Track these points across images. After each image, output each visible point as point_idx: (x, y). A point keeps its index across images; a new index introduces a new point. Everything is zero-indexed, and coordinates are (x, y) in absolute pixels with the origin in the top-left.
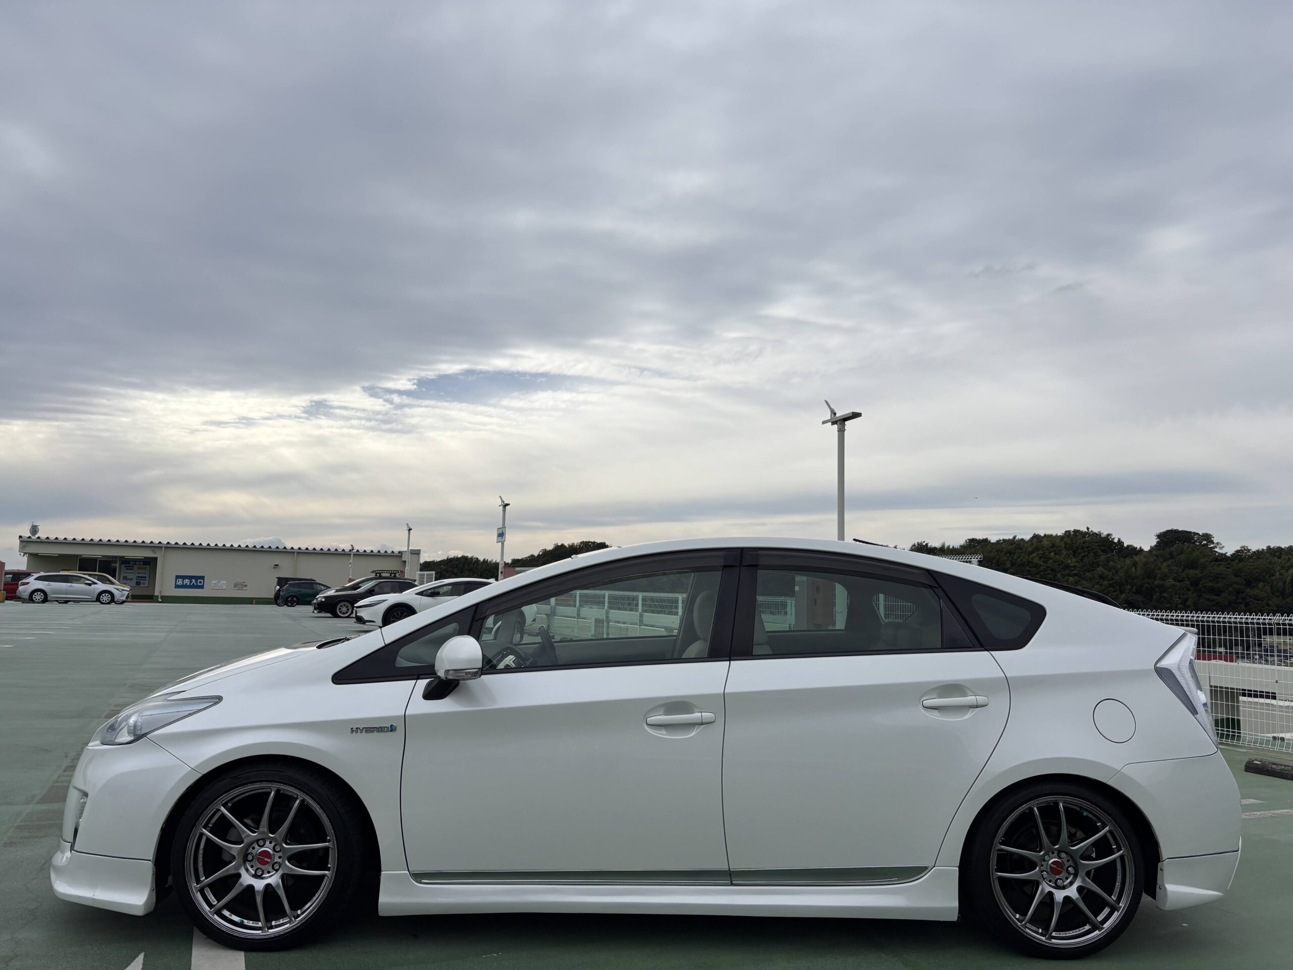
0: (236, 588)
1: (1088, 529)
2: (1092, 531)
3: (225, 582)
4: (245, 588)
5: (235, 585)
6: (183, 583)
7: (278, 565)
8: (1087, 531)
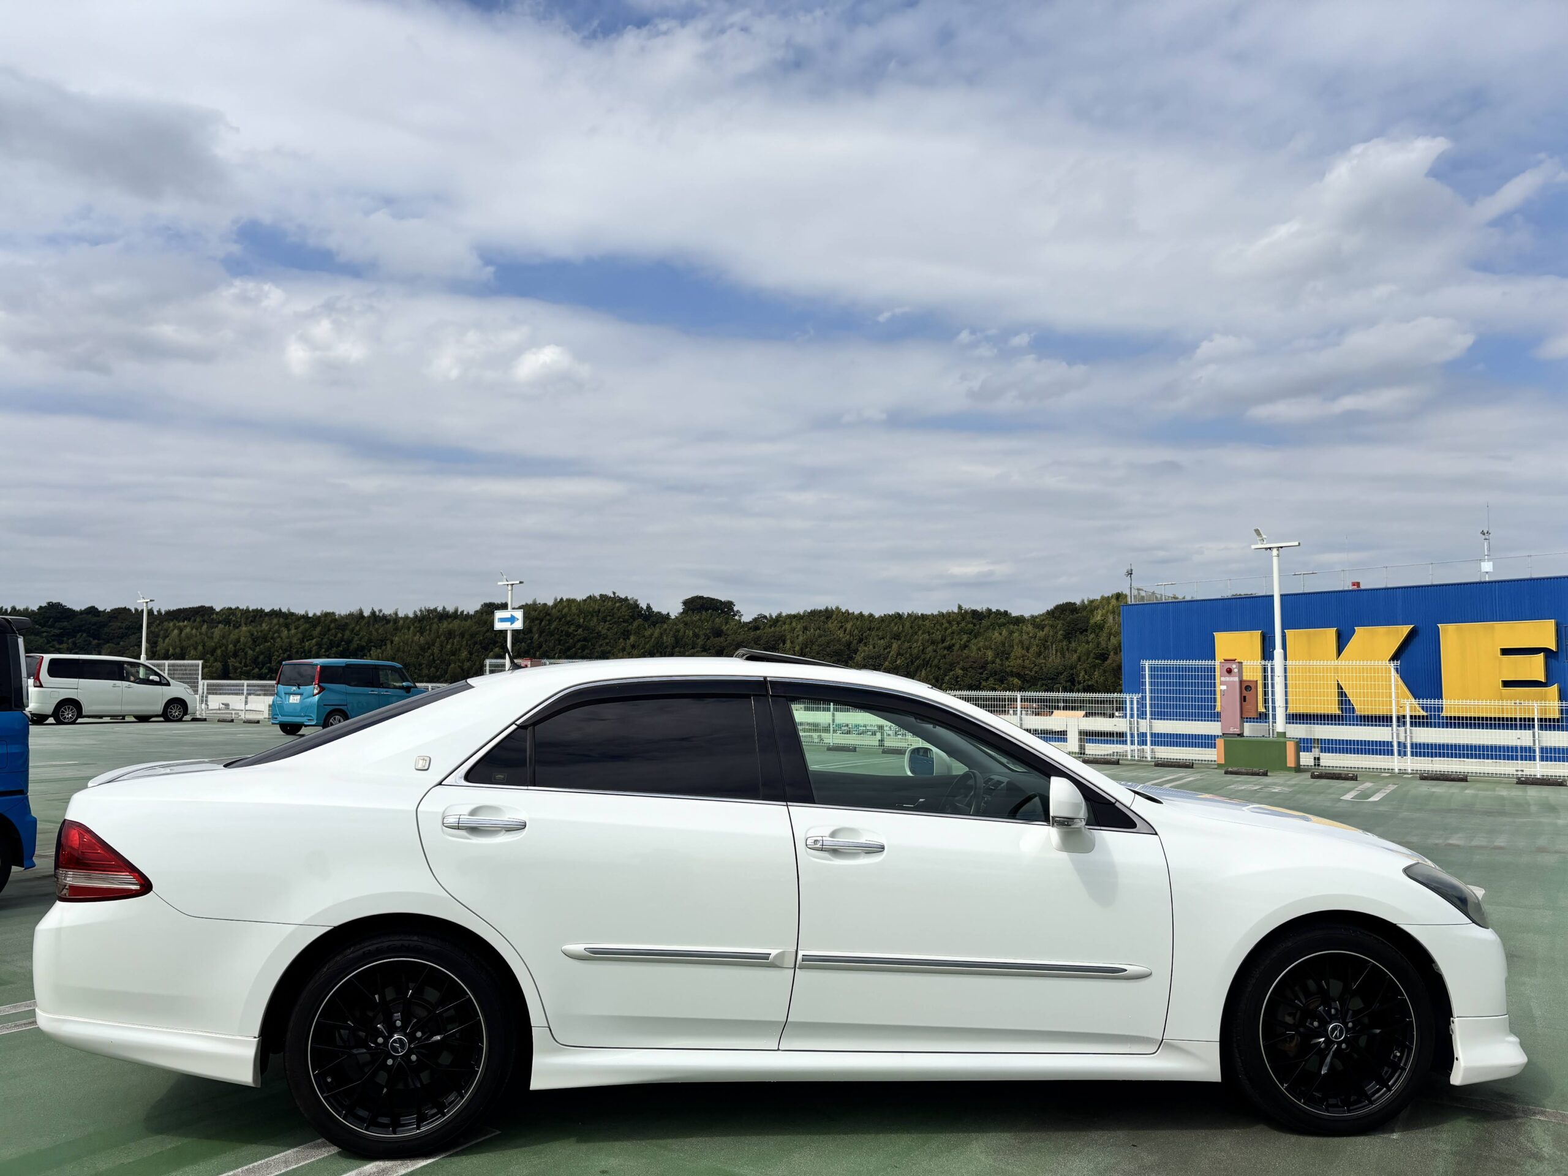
1: (614, 593)
2: (618, 596)
8: (612, 596)
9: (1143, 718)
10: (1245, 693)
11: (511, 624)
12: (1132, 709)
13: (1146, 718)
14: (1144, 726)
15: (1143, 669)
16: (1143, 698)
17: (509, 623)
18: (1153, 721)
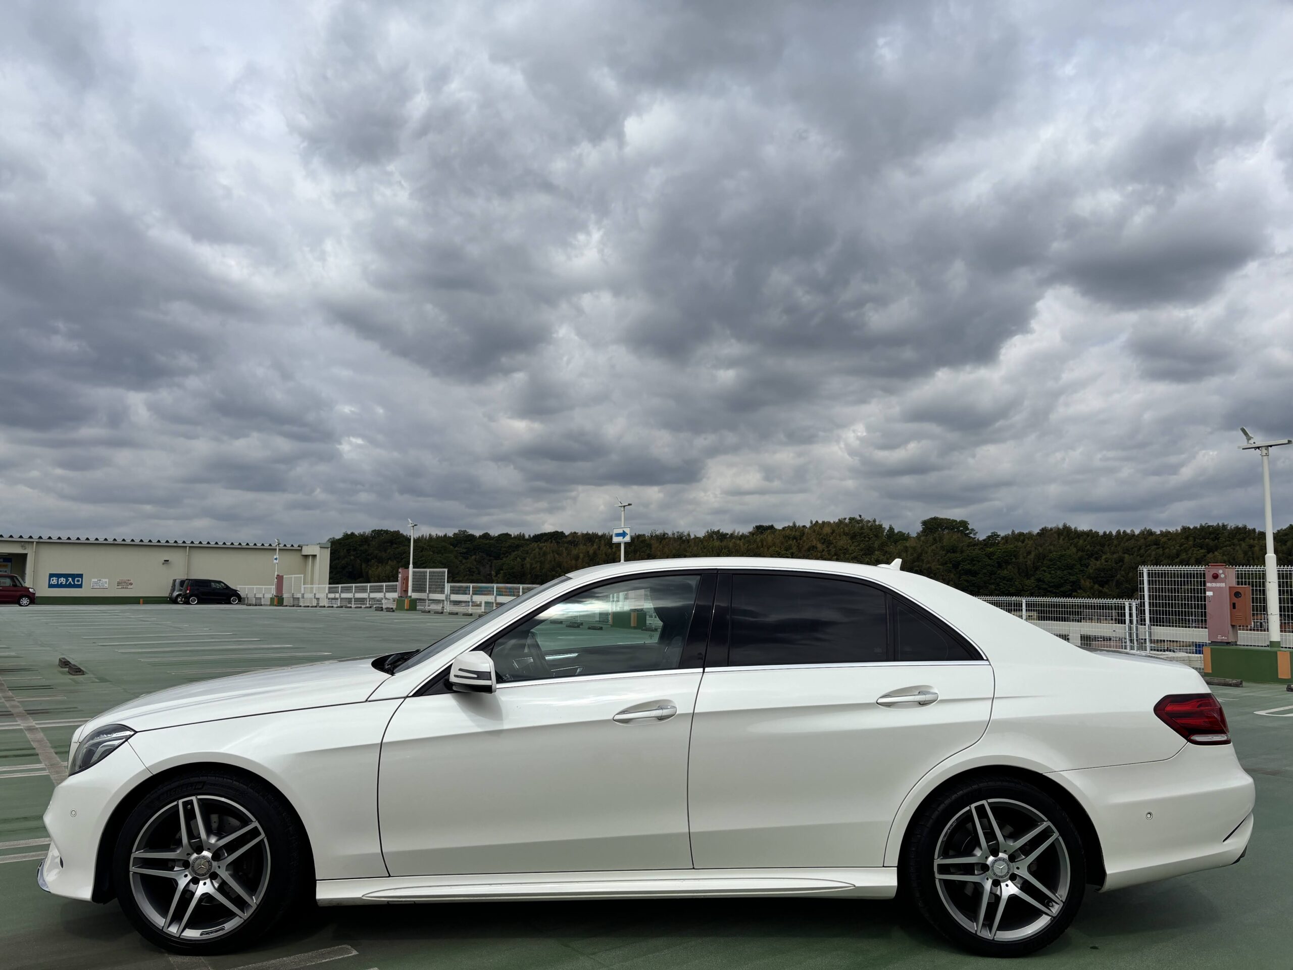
0: (120, 587)
3: (107, 580)
4: (129, 587)
5: (119, 584)
6: (58, 582)
7: (168, 561)
9: (1141, 624)
10: (1235, 600)
11: (624, 538)
12: (1131, 615)
13: (1145, 625)
14: (1144, 631)
15: (1142, 575)
16: (1142, 604)
17: (622, 537)
18: (1152, 627)
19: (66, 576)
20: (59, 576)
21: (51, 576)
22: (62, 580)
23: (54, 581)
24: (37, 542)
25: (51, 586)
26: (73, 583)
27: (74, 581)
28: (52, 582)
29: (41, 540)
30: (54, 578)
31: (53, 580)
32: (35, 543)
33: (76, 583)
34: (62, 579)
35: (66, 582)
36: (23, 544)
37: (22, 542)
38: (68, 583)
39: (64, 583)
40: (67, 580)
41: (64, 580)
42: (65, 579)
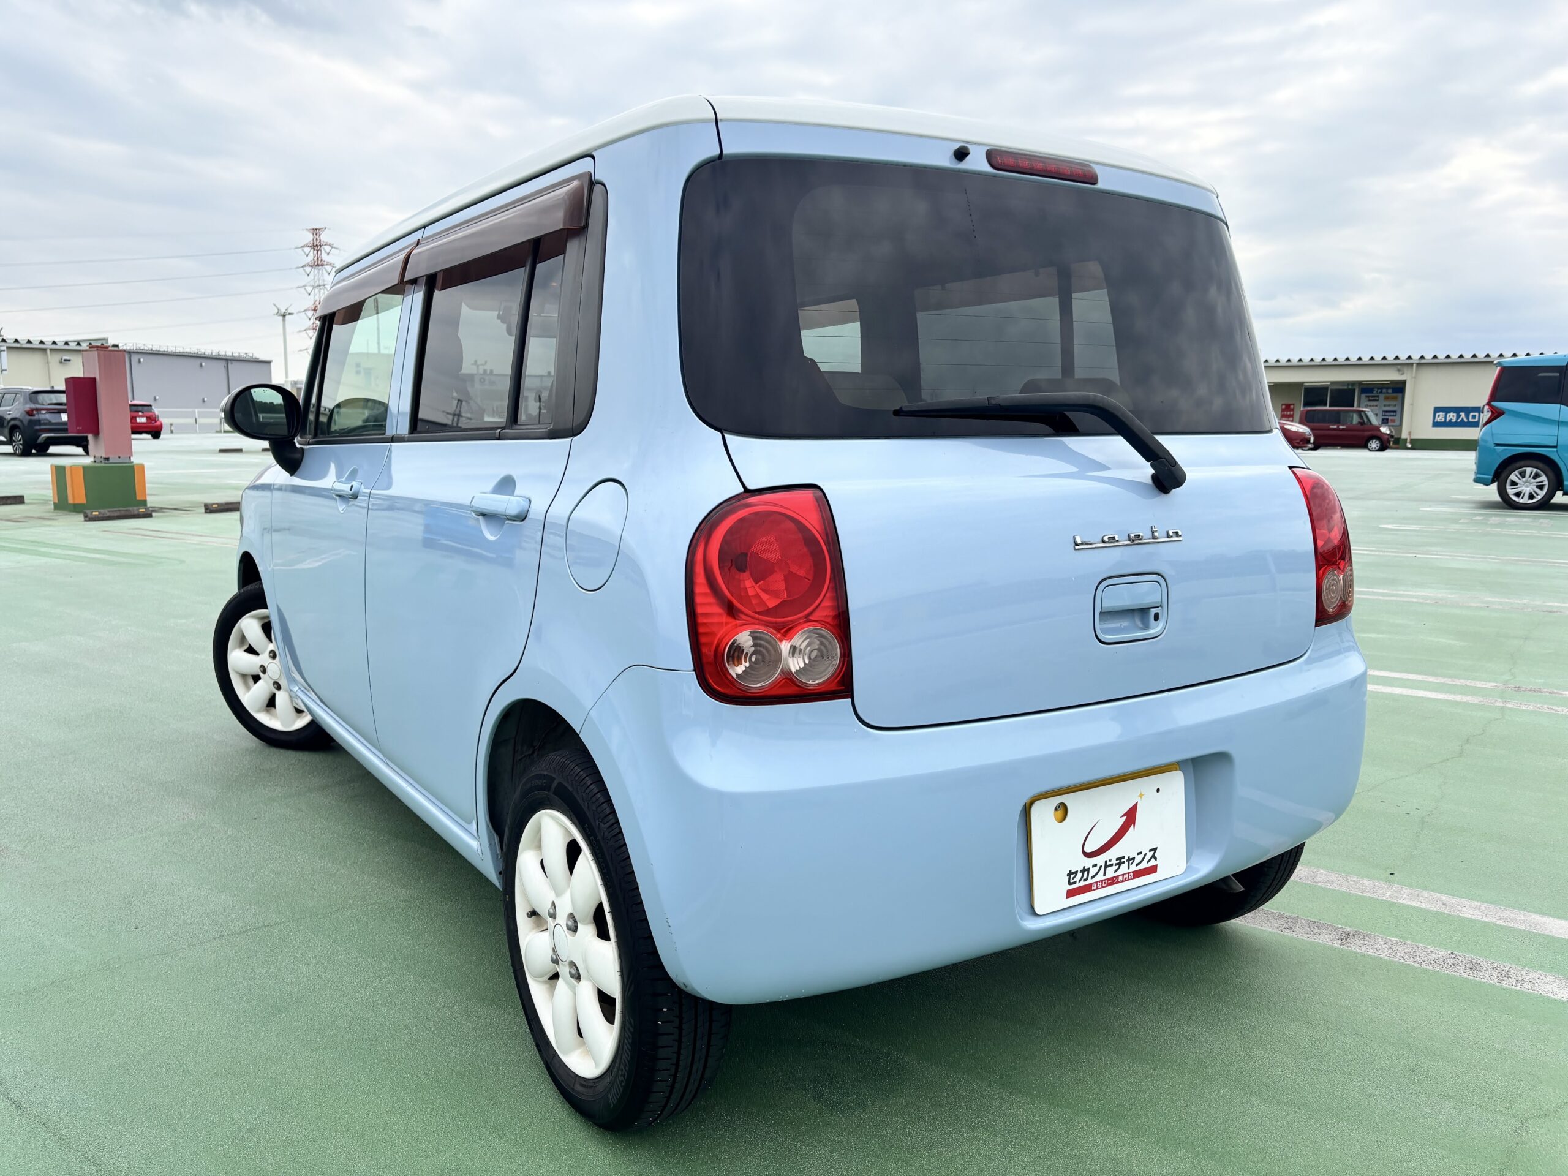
6: (1446, 418)
19: (1457, 410)
20: (1446, 410)
21: (1437, 410)
22: (1452, 416)
23: (1440, 418)
24: (1418, 364)
25: (1436, 424)
26: (1466, 420)
27: (1467, 417)
28: (1438, 419)
29: (1423, 361)
30: (1441, 413)
31: (1439, 416)
32: (1415, 365)
33: (1471, 420)
34: (1452, 414)
35: (1457, 418)
36: (1399, 367)
37: (1398, 365)
38: (1459, 420)
39: (1454, 420)
40: (1458, 417)
41: (1453, 416)
42: (1455, 415)
